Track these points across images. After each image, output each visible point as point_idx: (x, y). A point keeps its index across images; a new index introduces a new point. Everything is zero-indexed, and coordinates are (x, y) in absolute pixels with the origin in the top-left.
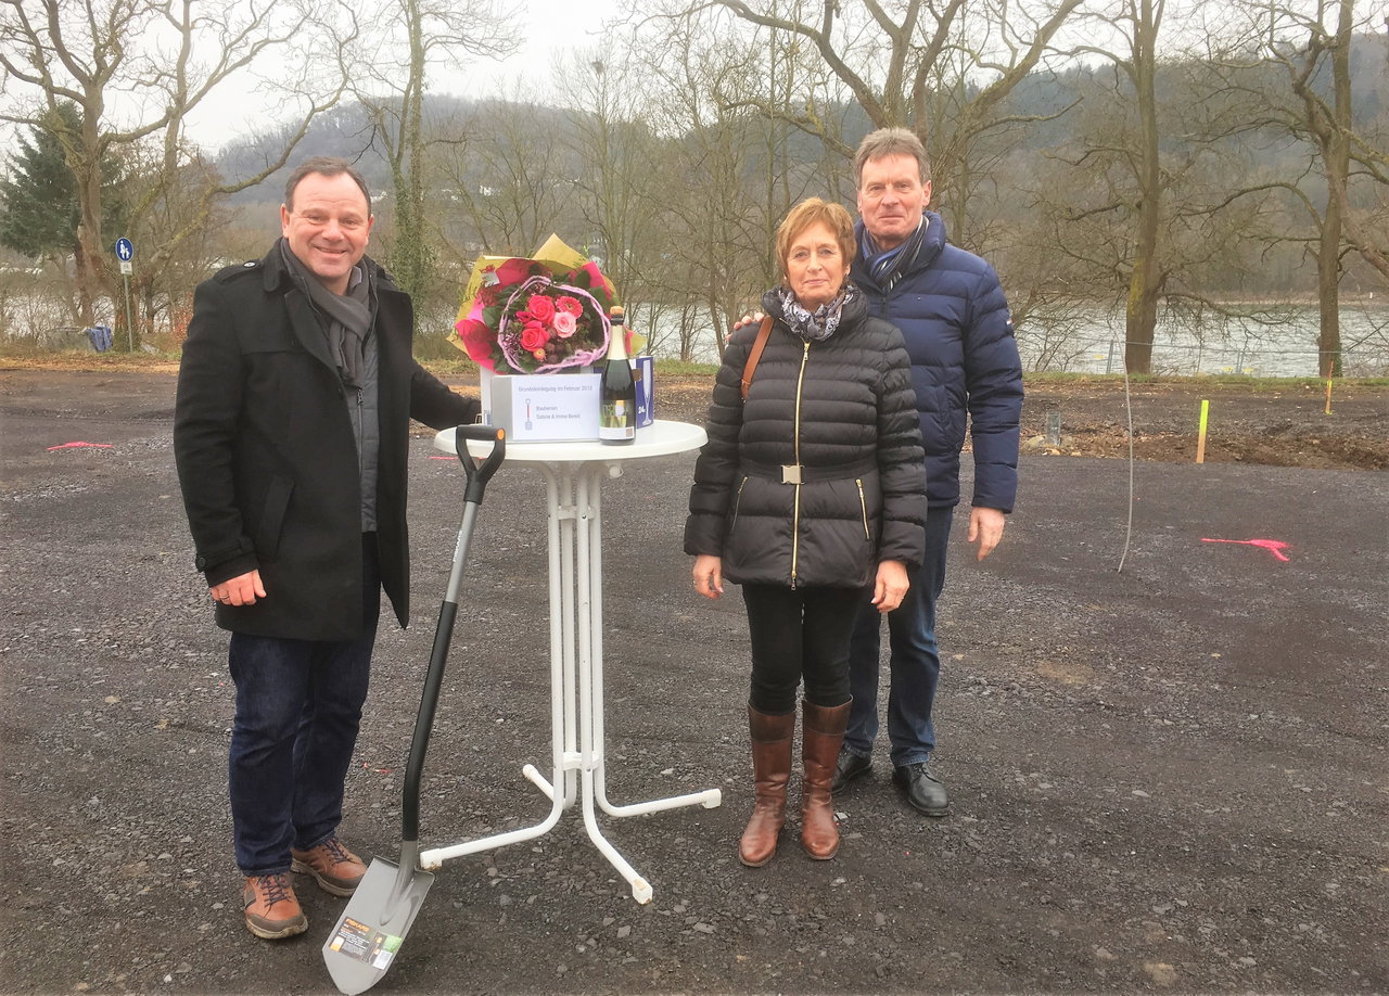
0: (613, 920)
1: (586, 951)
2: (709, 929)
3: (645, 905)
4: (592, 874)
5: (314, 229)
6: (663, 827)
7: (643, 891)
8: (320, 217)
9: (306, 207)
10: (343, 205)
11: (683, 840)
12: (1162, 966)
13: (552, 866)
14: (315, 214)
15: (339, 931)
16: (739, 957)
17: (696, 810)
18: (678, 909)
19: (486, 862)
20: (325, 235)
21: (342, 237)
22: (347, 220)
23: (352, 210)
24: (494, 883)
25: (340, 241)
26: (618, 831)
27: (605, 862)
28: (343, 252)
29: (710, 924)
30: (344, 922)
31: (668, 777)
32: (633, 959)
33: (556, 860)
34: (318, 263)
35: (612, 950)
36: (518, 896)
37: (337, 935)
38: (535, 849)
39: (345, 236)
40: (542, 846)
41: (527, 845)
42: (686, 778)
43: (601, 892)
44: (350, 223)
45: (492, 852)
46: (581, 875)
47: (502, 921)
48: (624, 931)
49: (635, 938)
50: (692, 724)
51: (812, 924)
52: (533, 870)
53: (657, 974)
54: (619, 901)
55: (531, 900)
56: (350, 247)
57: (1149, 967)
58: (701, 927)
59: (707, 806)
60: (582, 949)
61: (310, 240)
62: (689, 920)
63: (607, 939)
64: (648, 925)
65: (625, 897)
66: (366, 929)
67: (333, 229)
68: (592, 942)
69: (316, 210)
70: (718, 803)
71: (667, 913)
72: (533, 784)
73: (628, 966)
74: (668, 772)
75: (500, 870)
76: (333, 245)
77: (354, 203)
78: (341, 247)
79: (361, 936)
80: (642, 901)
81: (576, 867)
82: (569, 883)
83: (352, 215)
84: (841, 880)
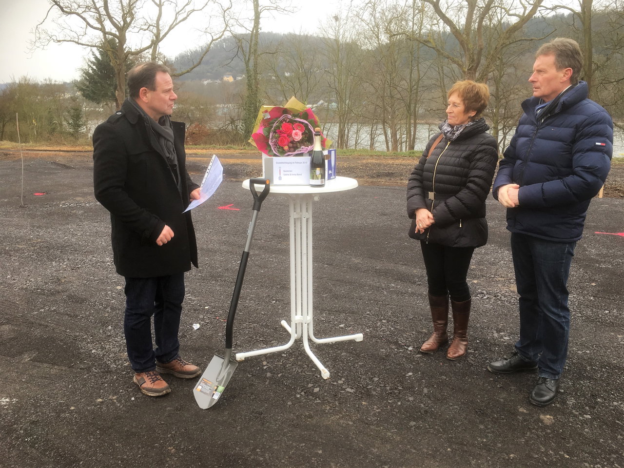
0: (312, 385)
1: (300, 397)
2: (352, 391)
3: (326, 380)
4: (306, 366)
6: (337, 348)
7: (326, 374)
11: (345, 354)
12: (548, 416)
13: (289, 362)
15: (200, 383)
16: (364, 403)
17: (352, 342)
18: (340, 382)
19: (262, 359)
24: (265, 368)
26: (319, 350)
27: (311, 362)
29: (353, 389)
30: (202, 380)
31: (342, 328)
32: (319, 401)
33: (291, 360)
35: (311, 397)
36: (274, 373)
37: (199, 385)
38: (283, 355)
40: (286, 354)
41: (280, 354)
42: (349, 329)
43: (308, 373)
45: (265, 355)
46: (301, 366)
47: (267, 383)
48: (316, 390)
49: (321, 393)
50: (354, 306)
51: (396, 391)
52: (281, 363)
53: (328, 408)
54: (315, 378)
55: (279, 375)
57: (542, 417)
58: (349, 390)
59: (357, 341)
60: (298, 396)
62: (344, 387)
63: (309, 393)
64: (327, 388)
65: (318, 376)
66: (211, 383)
68: (303, 393)
70: (361, 340)
71: (335, 383)
72: (285, 328)
73: (317, 404)
74: (342, 326)
75: (268, 363)
79: (208, 386)
80: (325, 378)
81: (299, 363)
82: (296, 369)
84: (410, 374)
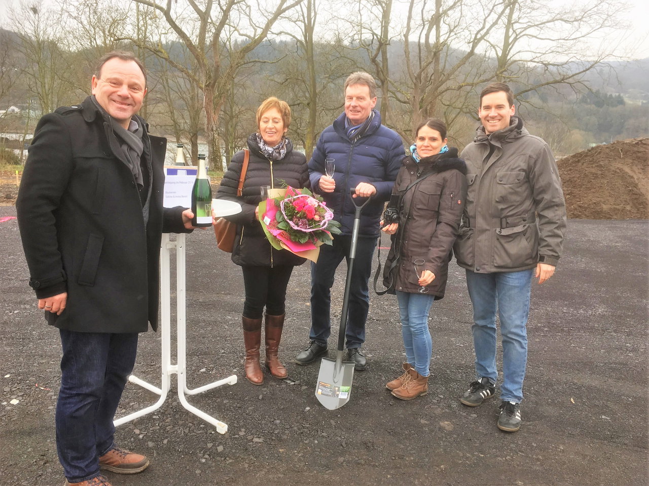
0: (212, 444)
1: (206, 461)
2: (261, 440)
3: (224, 434)
4: (191, 424)
5: (115, 89)
6: (214, 396)
7: (222, 427)
8: (117, 83)
9: (109, 76)
10: (132, 78)
11: (227, 401)
12: (446, 422)
13: (167, 424)
14: (114, 81)
16: (280, 450)
17: (226, 387)
18: (242, 434)
19: (131, 427)
20: (119, 93)
21: (130, 96)
22: (133, 87)
23: (137, 81)
24: (141, 436)
25: (128, 98)
26: (192, 400)
27: (195, 417)
28: (129, 105)
29: (260, 437)
31: (204, 372)
32: (231, 461)
33: (168, 420)
34: (114, 110)
35: (218, 458)
36: (157, 441)
38: (154, 417)
39: (131, 95)
40: (158, 415)
41: (150, 416)
42: (214, 372)
43: (199, 432)
44: (135, 89)
45: (132, 422)
46: (184, 425)
47: (155, 455)
48: (220, 449)
49: (227, 450)
50: (202, 346)
51: (305, 430)
52: (158, 427)
53: (246, 466)
54: (211, 435)
55: (165, 441)
56: (134, 103)
57: (442, 424)
58: (256, 440)
59: (232, 384)
60: (204, 461)
61: (110, 96)
62: (249, 438)
63: (213, 454)
64: (230, 443)
65: (213, 432)
67: (124, 91)
68: (207, 456)
69: (116, 79)
70: (236, 382)
71: (237, 436)
72: (137, 385)
73: (231, 464)
74: (203, 370)
75: (141, 430)
76: (124, 99)
77: (138, 78)
78: (129, 101)
80: (223, 433)
81: (180, 422)
82: (181, 431)
83: (136, 84)
84: (308, 408)
